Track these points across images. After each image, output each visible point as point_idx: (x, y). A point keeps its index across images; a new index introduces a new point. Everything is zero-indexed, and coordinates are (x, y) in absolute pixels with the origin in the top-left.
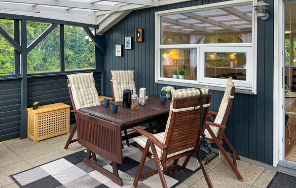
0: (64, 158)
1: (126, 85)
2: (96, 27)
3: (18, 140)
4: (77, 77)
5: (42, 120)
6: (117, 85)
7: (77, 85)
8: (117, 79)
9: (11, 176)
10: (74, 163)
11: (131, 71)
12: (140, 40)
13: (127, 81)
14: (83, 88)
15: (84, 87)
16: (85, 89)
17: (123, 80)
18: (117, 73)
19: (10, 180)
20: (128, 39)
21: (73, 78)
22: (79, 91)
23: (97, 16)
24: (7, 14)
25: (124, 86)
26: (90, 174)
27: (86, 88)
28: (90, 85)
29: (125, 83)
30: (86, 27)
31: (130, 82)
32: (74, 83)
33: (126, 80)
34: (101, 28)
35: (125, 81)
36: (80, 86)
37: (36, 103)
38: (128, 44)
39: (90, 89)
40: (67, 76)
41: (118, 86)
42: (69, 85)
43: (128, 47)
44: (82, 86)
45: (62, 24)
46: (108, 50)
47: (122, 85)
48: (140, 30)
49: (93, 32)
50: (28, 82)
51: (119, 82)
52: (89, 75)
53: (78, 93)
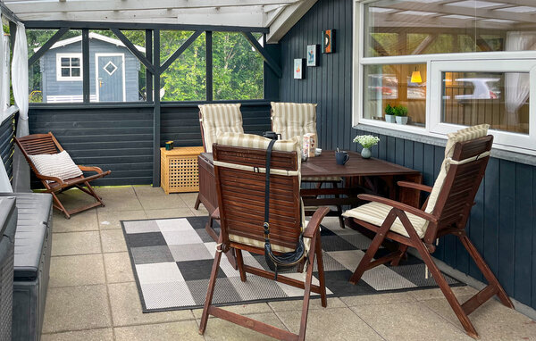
0: (188, 218)
1: (298, 129)
2: (265, 31)
3: (149, 188)
4: (212, 109)
5: (174, 165)
6: (279, 127)
7: (211, 121)
8: (280, 116)
9: (122, 222)
10: (195, 228)
11: (310, 104)
12: (329, 49)
13: (300, 121)
14: (220, 126)
15: (223, 124)
16: (223, 128)
17: (292, 119)
18: (280, 107)
19: (119, 225)
20: (312, 49)
21: (207, 109)
22: (213, 129)
23: (267, 13)
24: (136, 24)
25: (292, 129)
26: (206, 244)
27: (225, 126)
28: (232, 122)
29: (295, 125)
30: (249, 33)
31: (306, 123)
32: (208, 117)
33: (298, 119)
34: (273, 31)
35: (295, 121)
36: (217, 123)
37: (170, 142)
38: (312, 57)
39: (233, 128)
40: (199, 106)
41: (282, 128)
42: (201, 120)
43: (312, 63)
44: (220, 123)
45: (210, 31)
46: (286, 69)
47: (289, 128)
48: (329, 33)
49: (261, 42)
50: (161, 113)
51: (283, 121)
52: (232, 108)
53: (211, 132)
